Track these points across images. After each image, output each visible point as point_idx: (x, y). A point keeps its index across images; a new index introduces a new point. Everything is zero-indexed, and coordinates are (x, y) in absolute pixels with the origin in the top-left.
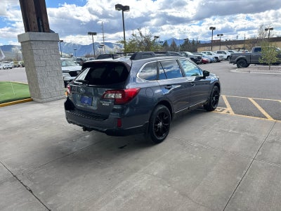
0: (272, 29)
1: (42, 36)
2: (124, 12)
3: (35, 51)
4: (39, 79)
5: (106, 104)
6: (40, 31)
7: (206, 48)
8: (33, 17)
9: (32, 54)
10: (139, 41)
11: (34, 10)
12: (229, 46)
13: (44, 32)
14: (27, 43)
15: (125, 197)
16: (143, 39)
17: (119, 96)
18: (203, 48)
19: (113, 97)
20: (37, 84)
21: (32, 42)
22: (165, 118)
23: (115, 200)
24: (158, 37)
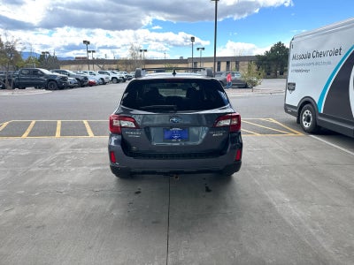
0: (146, 51)
5: (217, 134)
12: (101, 66)
19: (228, 123)
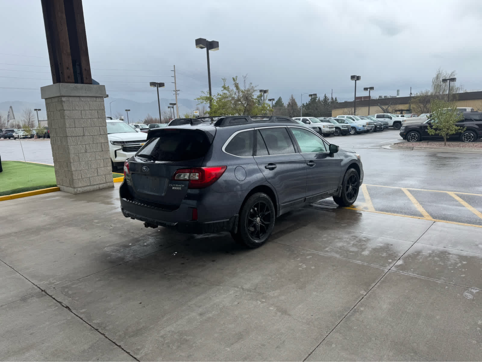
0: (454, 80)
1: (80, 88)
2: (210, 51)
3: (67, 113)
4: (72, 156)
5: (177, 188)
6: (76, 82)
7: (346, 110)
8: (67, 61)
9: (63, 117)
10: (233, 98)
11: (69, 51)
12: (385, 107)
13: (82, 83)
14: (56, 100)
15: (201, 314)
16: (241, 94)
17: (196, 176)
18: (341, 111)
19: (187, 177)
20: (68, 164)
21: (64, 99)
22: (266, 213)
23: (187, 317)
24: (265, 92)
